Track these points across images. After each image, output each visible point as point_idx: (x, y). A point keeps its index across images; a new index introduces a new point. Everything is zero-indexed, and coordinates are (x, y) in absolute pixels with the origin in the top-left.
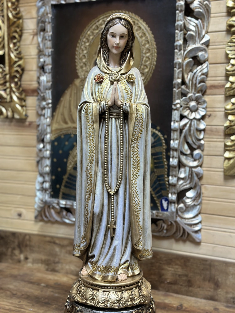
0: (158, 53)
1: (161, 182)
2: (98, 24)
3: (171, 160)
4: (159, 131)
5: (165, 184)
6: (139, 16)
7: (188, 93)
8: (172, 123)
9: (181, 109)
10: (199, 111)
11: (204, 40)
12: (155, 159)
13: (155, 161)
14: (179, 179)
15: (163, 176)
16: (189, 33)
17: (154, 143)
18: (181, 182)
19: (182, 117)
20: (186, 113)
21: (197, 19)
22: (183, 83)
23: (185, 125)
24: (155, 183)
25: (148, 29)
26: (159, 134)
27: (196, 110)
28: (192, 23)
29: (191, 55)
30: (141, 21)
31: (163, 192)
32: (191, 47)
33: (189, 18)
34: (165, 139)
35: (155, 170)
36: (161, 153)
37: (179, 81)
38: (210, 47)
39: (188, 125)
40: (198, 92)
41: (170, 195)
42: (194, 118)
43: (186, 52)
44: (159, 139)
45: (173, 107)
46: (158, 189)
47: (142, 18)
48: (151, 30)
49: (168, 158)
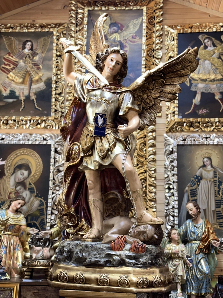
0: (43, 167)
1: (43, 222)
2: (16, 153)
3: (48, 211)
4: (43, 199)
5: (44, 223)
6: (35, 151)
7: (56, 183)
8: (49, 196)
9: (53, 190)
10: (60, 191)
11: (62, 163)
12: (41, 211)
13: (41, 212)
14: (51, 220)
15: (44, 219)
16: (56, 160)
17: (41, 204)
18: (52, 221)
19: (53, 193)
20: (54, 192)
21: (59, 154)
22: (54, 179)
23: (54, 197)
24: (40, 222)
25: (39, 157)
26: (43, 200)
27: (58, 191)
28: (57, 156)
29: (57, 168)
30: (37, 153)
31: (44, 226)
32: (57, 165)
33: (56, 154)
34: (46, 203)
35: (41, 216)
36: (43, 209)
37: (52, 178)
38: (64, 166)
39: (55, 197)
40: (60, 183)
41: (47, 227)
42: (58, 194)
43: (55, 167)
44: (43, 203)
45: (49, 189)
46: (42, 225)
47: (36, 152)
48: (41, 157)
49: (47, 211)
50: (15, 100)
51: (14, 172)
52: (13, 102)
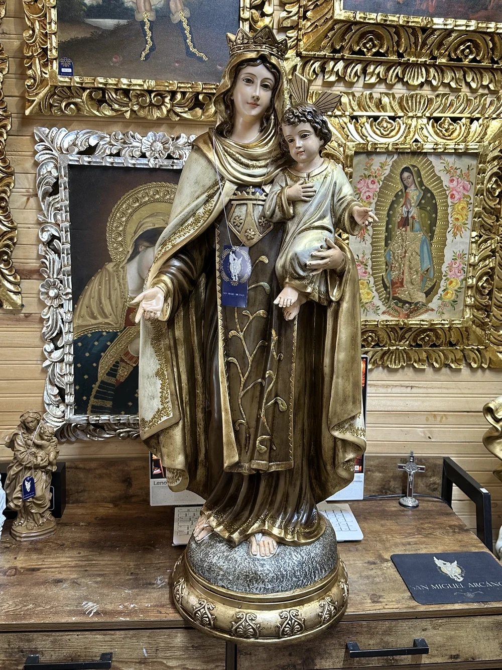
50: (123, 22)
51: (136, 253)
52: (118, 28)
